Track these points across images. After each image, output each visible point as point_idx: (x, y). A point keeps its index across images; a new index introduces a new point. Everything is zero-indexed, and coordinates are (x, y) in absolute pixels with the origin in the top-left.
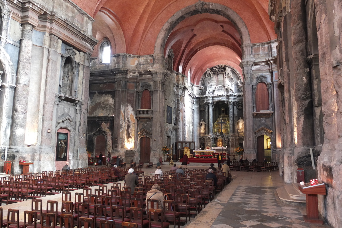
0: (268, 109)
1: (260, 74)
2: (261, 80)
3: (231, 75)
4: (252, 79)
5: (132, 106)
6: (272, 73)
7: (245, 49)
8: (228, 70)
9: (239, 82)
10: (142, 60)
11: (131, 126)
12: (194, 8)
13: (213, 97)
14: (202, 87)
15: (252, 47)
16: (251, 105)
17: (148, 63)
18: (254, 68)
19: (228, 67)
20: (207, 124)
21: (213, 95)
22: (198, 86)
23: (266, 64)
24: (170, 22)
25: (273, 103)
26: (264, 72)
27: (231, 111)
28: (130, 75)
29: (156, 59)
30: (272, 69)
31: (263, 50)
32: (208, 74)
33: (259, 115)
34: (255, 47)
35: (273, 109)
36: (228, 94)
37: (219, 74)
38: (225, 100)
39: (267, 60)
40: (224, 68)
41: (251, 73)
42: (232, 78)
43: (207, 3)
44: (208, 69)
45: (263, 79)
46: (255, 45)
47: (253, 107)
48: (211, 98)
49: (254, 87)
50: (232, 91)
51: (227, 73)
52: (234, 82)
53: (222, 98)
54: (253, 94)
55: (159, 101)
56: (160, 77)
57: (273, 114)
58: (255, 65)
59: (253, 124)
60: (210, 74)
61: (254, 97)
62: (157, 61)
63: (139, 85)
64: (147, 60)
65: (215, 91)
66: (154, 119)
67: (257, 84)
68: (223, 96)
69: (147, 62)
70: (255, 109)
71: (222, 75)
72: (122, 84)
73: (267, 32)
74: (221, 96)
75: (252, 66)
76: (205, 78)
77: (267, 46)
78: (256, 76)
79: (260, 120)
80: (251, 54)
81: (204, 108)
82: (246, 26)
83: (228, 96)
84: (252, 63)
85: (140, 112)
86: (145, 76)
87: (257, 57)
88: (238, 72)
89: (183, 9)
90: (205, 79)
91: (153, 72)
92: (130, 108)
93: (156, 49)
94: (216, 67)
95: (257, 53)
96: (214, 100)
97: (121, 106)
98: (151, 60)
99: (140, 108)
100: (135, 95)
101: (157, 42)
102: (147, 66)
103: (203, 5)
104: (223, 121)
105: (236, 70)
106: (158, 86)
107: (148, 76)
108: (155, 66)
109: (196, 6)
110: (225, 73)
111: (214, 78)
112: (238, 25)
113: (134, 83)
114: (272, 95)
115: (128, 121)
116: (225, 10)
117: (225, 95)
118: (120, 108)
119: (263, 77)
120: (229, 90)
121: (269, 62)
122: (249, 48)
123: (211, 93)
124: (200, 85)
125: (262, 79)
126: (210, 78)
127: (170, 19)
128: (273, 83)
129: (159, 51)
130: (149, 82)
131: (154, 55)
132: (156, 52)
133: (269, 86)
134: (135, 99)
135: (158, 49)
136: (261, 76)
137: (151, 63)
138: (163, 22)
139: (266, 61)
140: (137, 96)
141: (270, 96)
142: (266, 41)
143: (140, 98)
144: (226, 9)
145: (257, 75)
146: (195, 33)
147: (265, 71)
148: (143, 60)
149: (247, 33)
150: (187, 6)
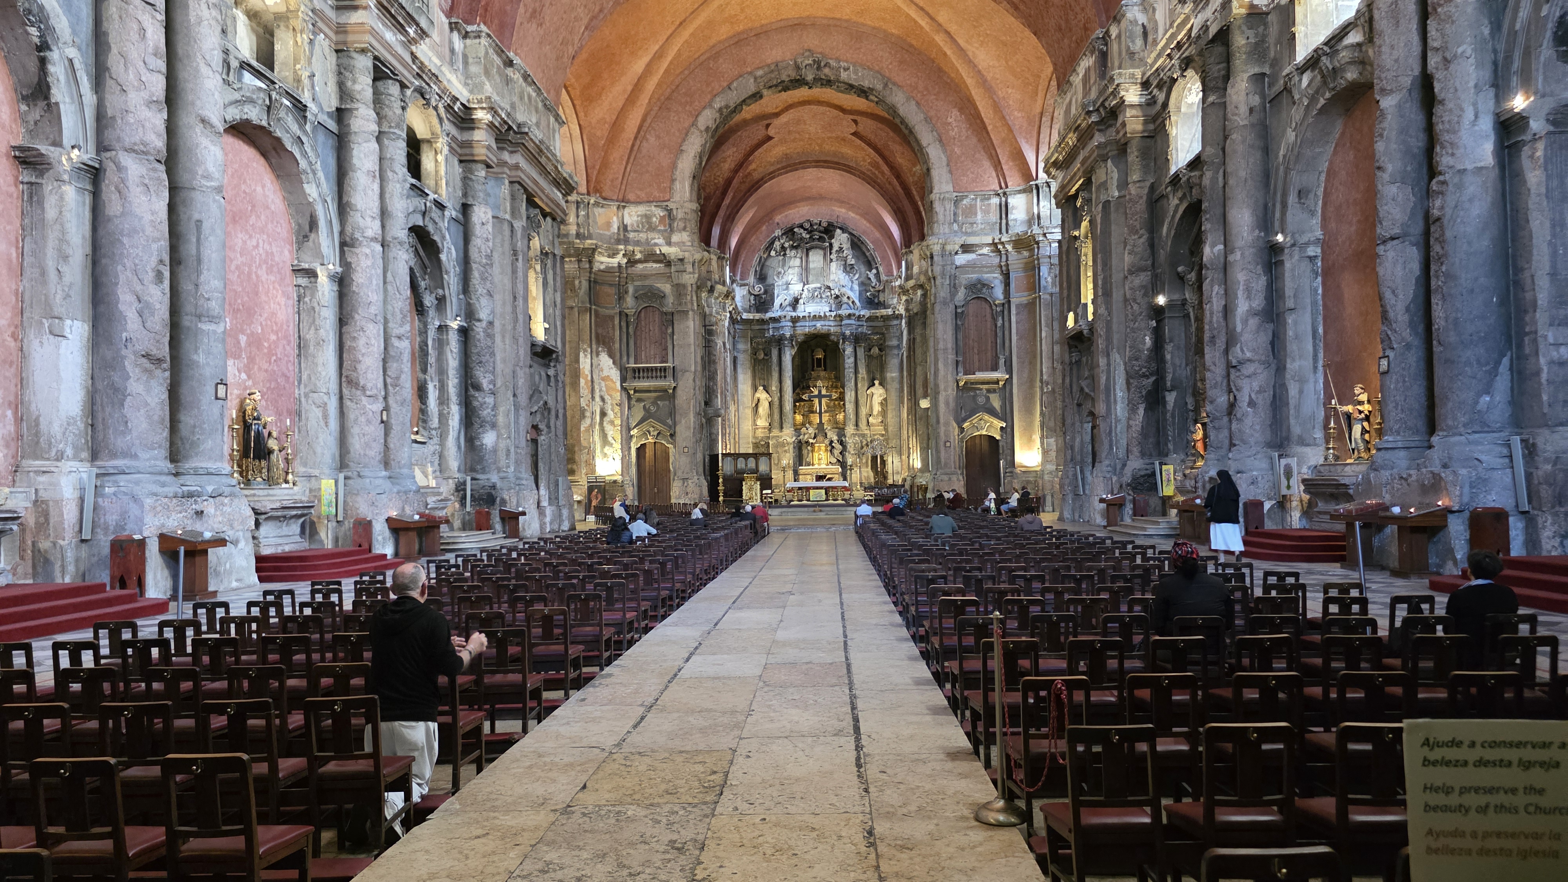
0: (995, 368)
1: (974, 276)
2: (978, 289)
3: (848, 252)
4: (954, 288)
5: (611, 355)
6: (1007, 276)
7: (937, 207)
8: (841, 239)
9: (871, 275)
10: (632, 215)
11: (611, 414)
12: (793, 74)
13: (795, 320)
14: (758, 289)
15: (957, 202)
16: (951, 357)
17: (652, 228)
18: (962, 259)
19: (840, 228)
20: (776, 400)
21: (794, 314)
22: (744, 285)
23: (992, 251)
24: (720, 110)
25: (1007, 354)
26: (987, 273)
27: (849, 362)
28: (603, 261)
29: (679, 216)
30: (1007, 265)
31: (986, 212)
32: (778, 248)
33: (972, 383)
34: (965, 202)
35: (1010, 371)
36: (840, 312)
37: (812, 248)
38: (832, 329)
39: (997, 241)
40: (829, 230)
41: (953, 272)
42: (853, 262)
43: (831, 62)
44: (778, 233)
45: (984, 290)
46: (963, 198)
47: (957, 362)
48: (790, 324)
49: (959, 310)
50: (853, 302)
51: (836, 247)
52: (857, 276)
53: (823, 323)
54: (957, 328)
55: (692, 342)
56: (694, 273)
57: (1009, 381)
58: (964, 252)
59: (957, 406)
60: (783, 248)
61: (960, 336)
62: (681, 225)
63: (627, 292)
64: (647, 217)
65: (801, 301)
66: (679, 392)
67: (966, 304)
68: (825, 316)
69: (649, 223)
70: (960, 369)
71: (821, 252)
72: (580, 288)
73: (997, 165)
74: (820, 317)
75: (956, 253)
76: (766, 260)
77: (995, 201)
78: (964, 282)
79: (974, 397)
80: (955, 221)
81: (768, 354)
82: (940, 141)
83: (840, 318)
84: (957, 247)
85: (637, 373)
86: (645, 265)
87: (969, 230)
88: (871, 246)
89: (760, 73)
90: (768, 263)
91: (673, 257)
92: (605, 361)
93: (677, 185)
94: (801, 226)
95: (970, 220)
96: (799, 331)
97: (582, 354)
98: (662, 218)
99: (632, 360)
100: (617, 321)
101: (680, 165)
102: (651, 235)
103: (819, 68)
104: (824, 392)
105: (864, 238)
106: (689, 298)
107: (655, 265)
108: (675, 238)
109: (798, 68)
110: (831, 245)
111: (797, 262)
112: (919, 137)
113: (611, 285)
114: (1007, 333)
115: (603, 399)
116: (884, 88)
117: (833, 314)
118: (577, 361)
119: (984, 285)
120: (845, 299)
121: (1000, 247)
122: (950, 206)
123: (788, 308)
124: (751, 279)
125: (980, 291)
126: (784, 261)
127: (718, 99)
128: (1009, 302)
129: (688, 194)
130: (658, 285)
131: (671, 205)
132: (677, 197)
133: (998, 309)
134: (617, 333)
135: (684, 187)
136: (979, 281)
137: (661, 228)
138: (697, 103)
139: (994, 244)
140: (624, 324)
141: (1000, 334)
142: (993, 187)
143: (631, 330)
144: (886, 85)
145: (966, 278)
146: (771, 132)
147: (990, 269)
148: (635, 218)
149: (945, 164)
150: (769, 61)
